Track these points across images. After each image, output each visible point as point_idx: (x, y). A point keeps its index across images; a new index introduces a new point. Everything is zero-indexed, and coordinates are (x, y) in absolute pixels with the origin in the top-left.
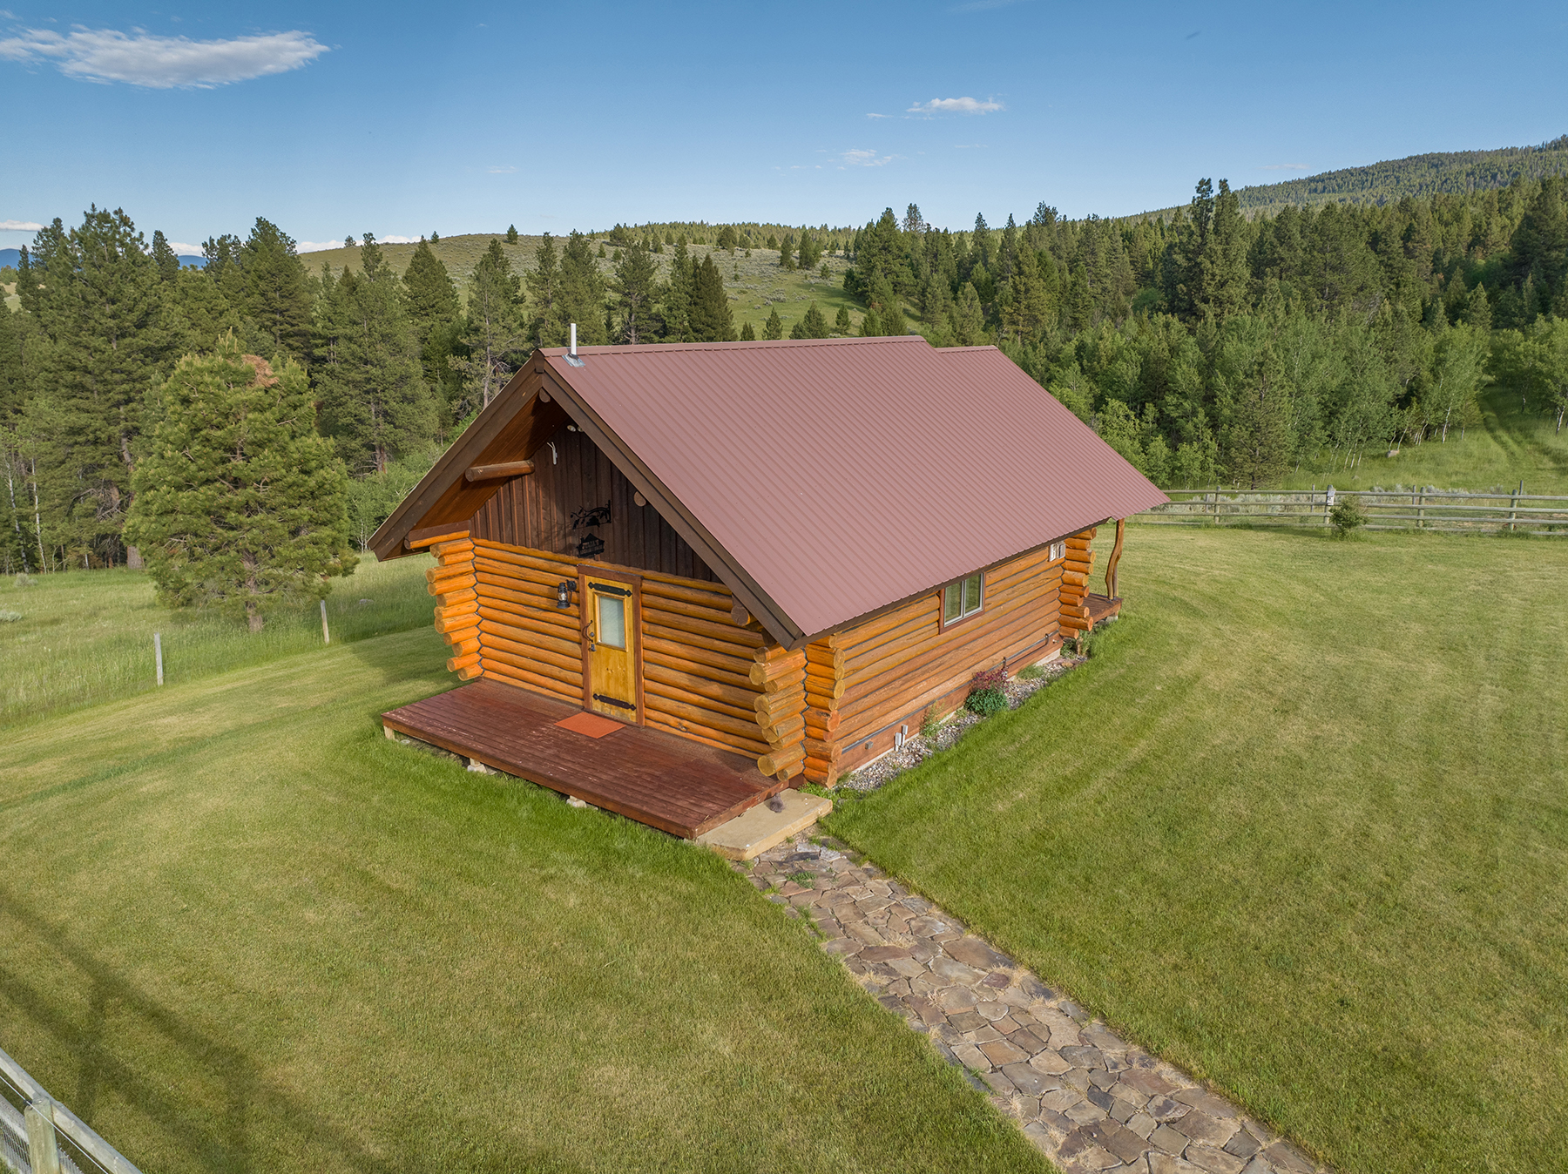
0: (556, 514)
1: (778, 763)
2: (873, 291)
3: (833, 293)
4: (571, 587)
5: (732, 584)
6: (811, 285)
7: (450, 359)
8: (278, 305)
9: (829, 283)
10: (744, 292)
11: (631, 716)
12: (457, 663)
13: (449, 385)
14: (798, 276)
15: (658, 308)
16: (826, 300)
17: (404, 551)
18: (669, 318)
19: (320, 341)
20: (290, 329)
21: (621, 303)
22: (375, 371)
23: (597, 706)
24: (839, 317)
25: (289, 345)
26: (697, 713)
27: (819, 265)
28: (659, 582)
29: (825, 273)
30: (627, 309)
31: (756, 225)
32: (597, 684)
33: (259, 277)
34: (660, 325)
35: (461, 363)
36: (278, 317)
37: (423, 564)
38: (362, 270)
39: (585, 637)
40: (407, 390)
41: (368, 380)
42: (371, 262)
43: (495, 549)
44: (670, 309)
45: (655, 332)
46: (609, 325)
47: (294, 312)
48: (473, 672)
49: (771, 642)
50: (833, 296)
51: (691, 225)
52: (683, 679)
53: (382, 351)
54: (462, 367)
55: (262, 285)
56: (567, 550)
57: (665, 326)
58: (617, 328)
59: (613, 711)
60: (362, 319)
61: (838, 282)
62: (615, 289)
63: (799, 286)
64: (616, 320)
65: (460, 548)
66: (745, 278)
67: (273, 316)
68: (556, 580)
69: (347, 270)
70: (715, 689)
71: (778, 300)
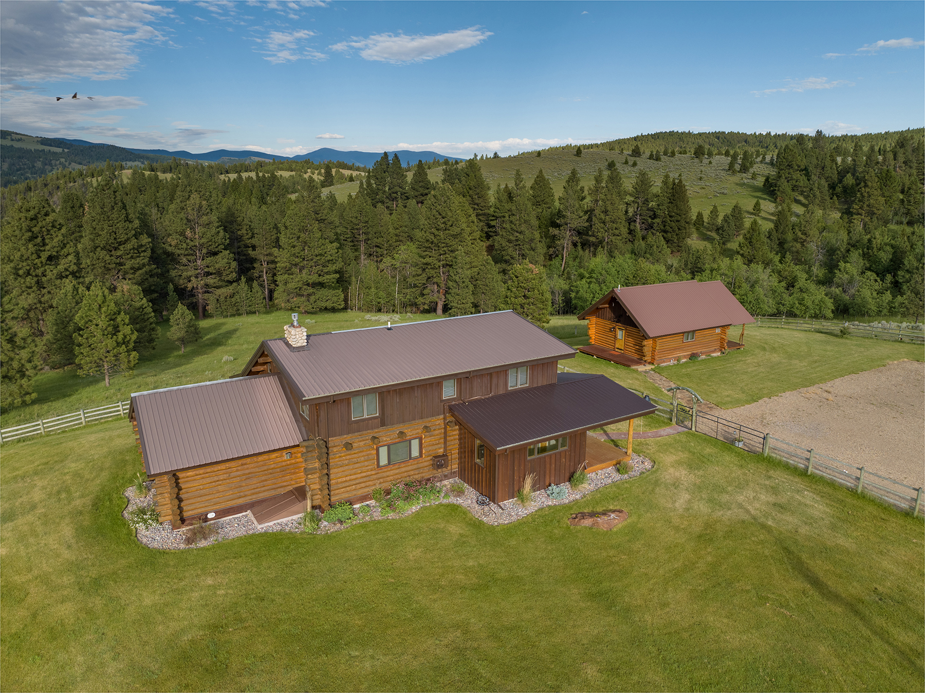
0: (613, 315)
1: (646, 359)
2: (779, 190)
3: (756, 189)
4: (614, 328)
5: (640, 329)
6: (744, 184)
7: (551, 229)
8: (477, 201)
9: (755, 182)
10: (704, 188)
11: (623, 352)
12: (591, 341)
13: (548, 240)
14: (736, 178)
15: (652, 204)
16: (752, 194)
17: (584, 319)
18: (657, 210)
19: (493, 218)
20: (481, 212)
21: (633, 202)
22: (521, 237)
23: (617, 350)
24: (755, 207)
25: (479, 219)
26: (634, 351)
27: (751, 170)
28: (630, 328)
29: (754, 177)
30: (636, 205)
31: (724, 133)
32: (617, 346)
33: (470, 188)
34: (652, 213)
35: (556, 231)
36: (476, 206)
37: (585, 322)
38: (514, 185)
39: (615, 337)
40: (533, 245)
41: (517, 240)
42: (518, 182)
43: (600, 320)
44: (658, 205)
45: (650, 217)
46: (627, 212)
47: (483, 204)
48: (593, 343)
49: (646, 339)
50: (756, 192)
51: (682, 133)
52: (632, 345)
53: (523, 228)
54: (556, 233)
55: (471, 192)
56: (614, 321)
57: (655, 214)
58: (631, 214)
59: (619, 351)
60: (516, 212)
61: (760, 182)
62: (631, 195)
63: (737, 184)
64: (631, 210)
65: (594, 319)
66: (706, 178)
67: (474, 206)
68: (611, 327)
69: (506, 185)
70: (637, 347)
71: (723, 193)
